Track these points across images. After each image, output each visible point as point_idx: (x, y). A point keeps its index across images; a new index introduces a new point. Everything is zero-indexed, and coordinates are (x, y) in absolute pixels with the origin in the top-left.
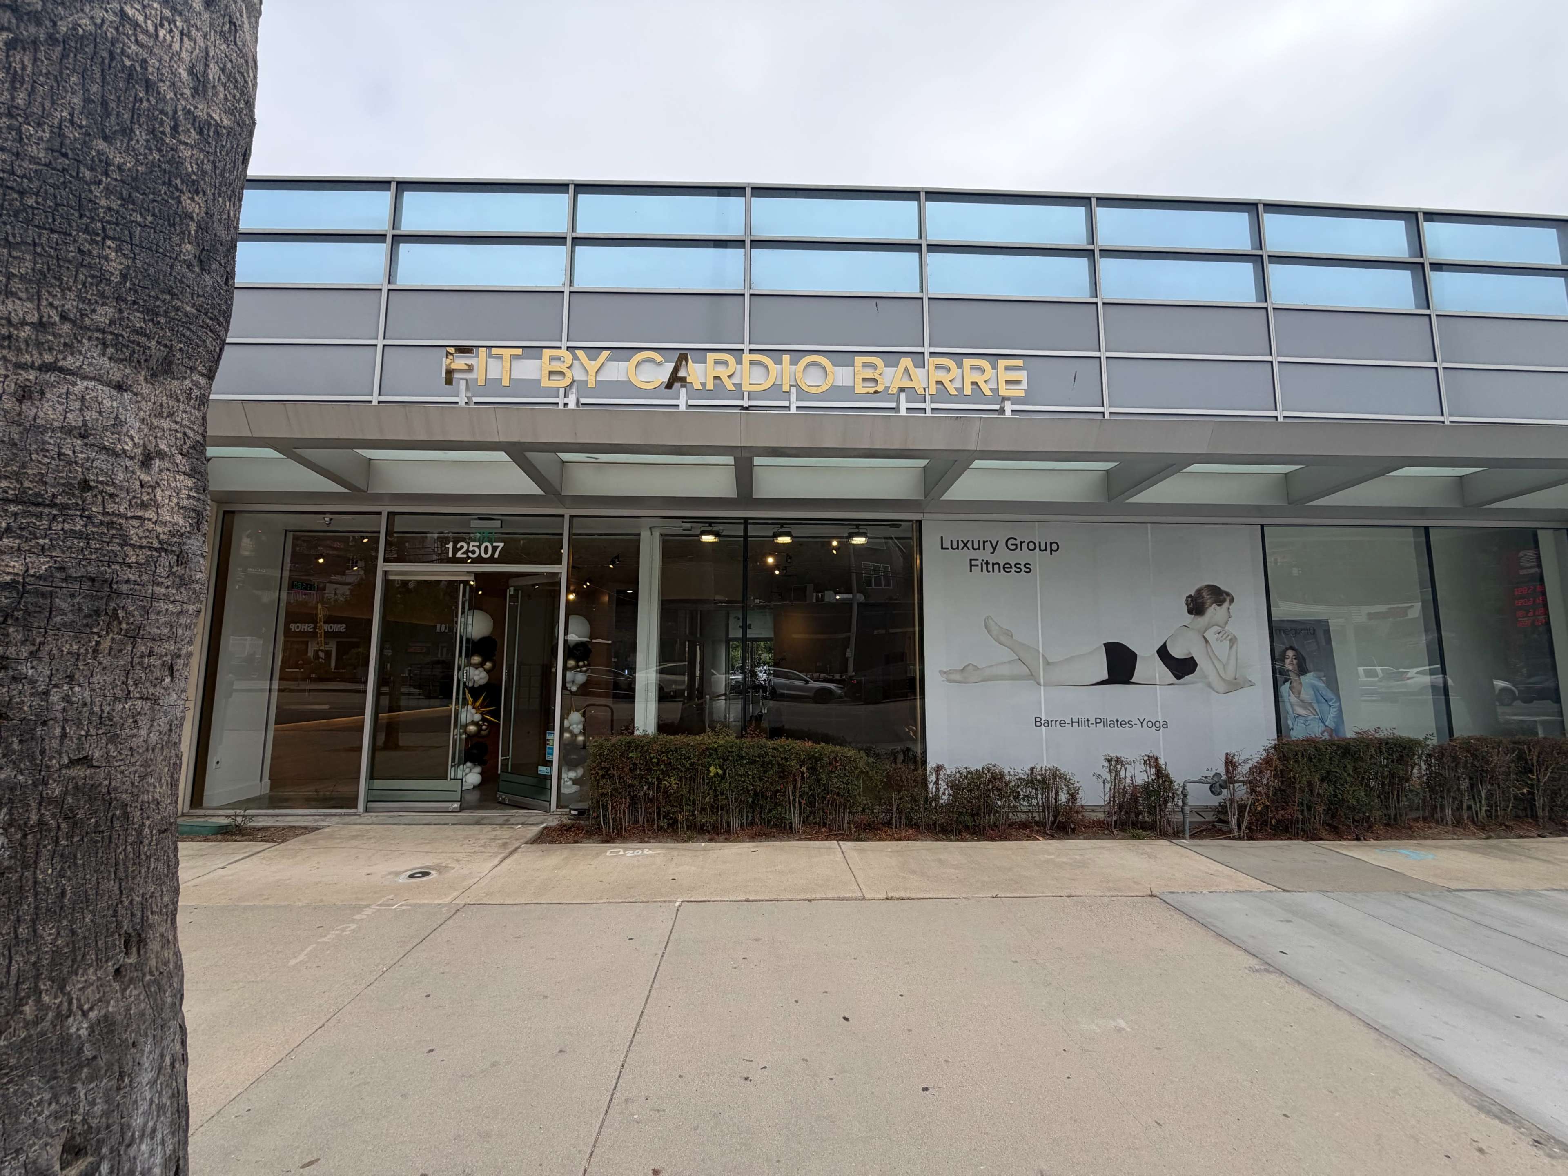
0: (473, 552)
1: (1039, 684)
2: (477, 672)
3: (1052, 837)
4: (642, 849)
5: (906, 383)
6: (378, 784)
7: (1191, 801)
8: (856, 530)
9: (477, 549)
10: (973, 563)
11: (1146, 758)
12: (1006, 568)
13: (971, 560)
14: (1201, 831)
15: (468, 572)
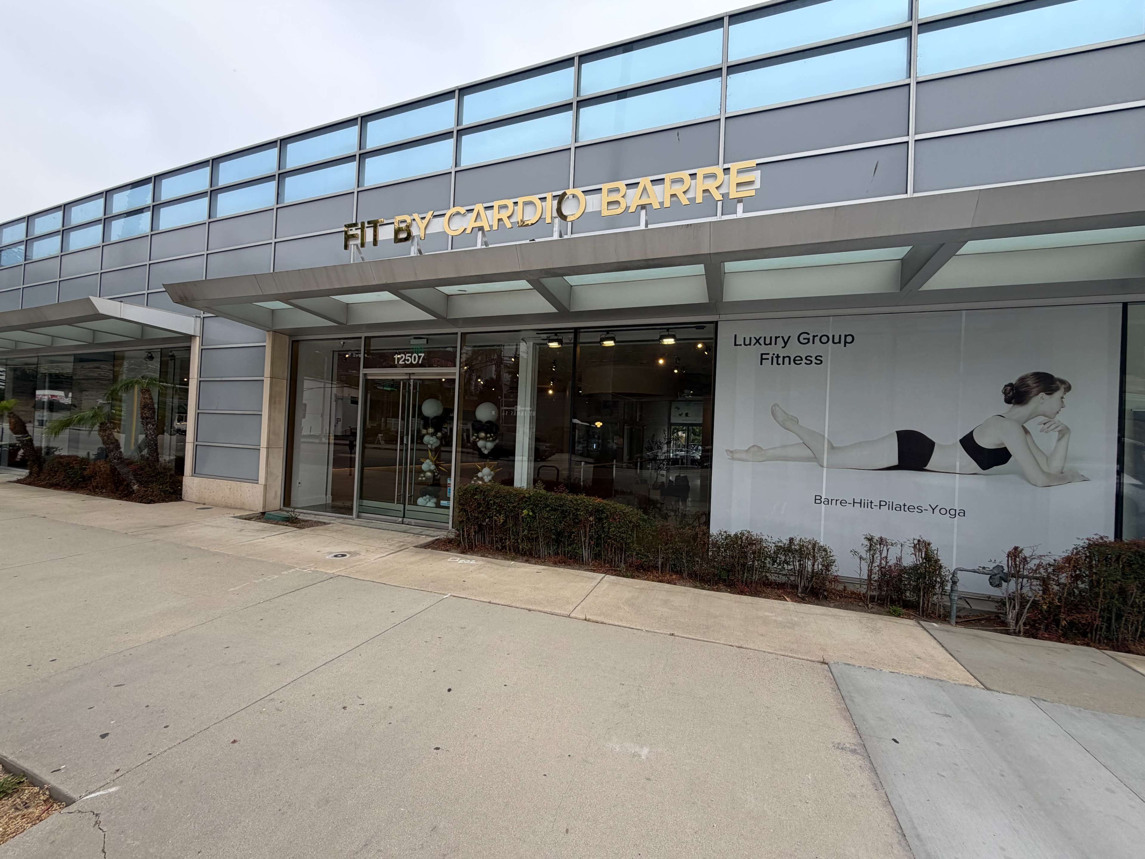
0: (408, 360)
1: (822, 466)
2: (432, 438)
3: (802, 600)
4: (471, 560)
5: (644, 201)
6: (365, 502)
7: (960, 587)
8: (667, 333)
9: (409, 358)
10: (764, 357)
11: (916, 542)
12: (795, 361)
13: (762, 354)
14: (980, 620)
15: (406, 373)
